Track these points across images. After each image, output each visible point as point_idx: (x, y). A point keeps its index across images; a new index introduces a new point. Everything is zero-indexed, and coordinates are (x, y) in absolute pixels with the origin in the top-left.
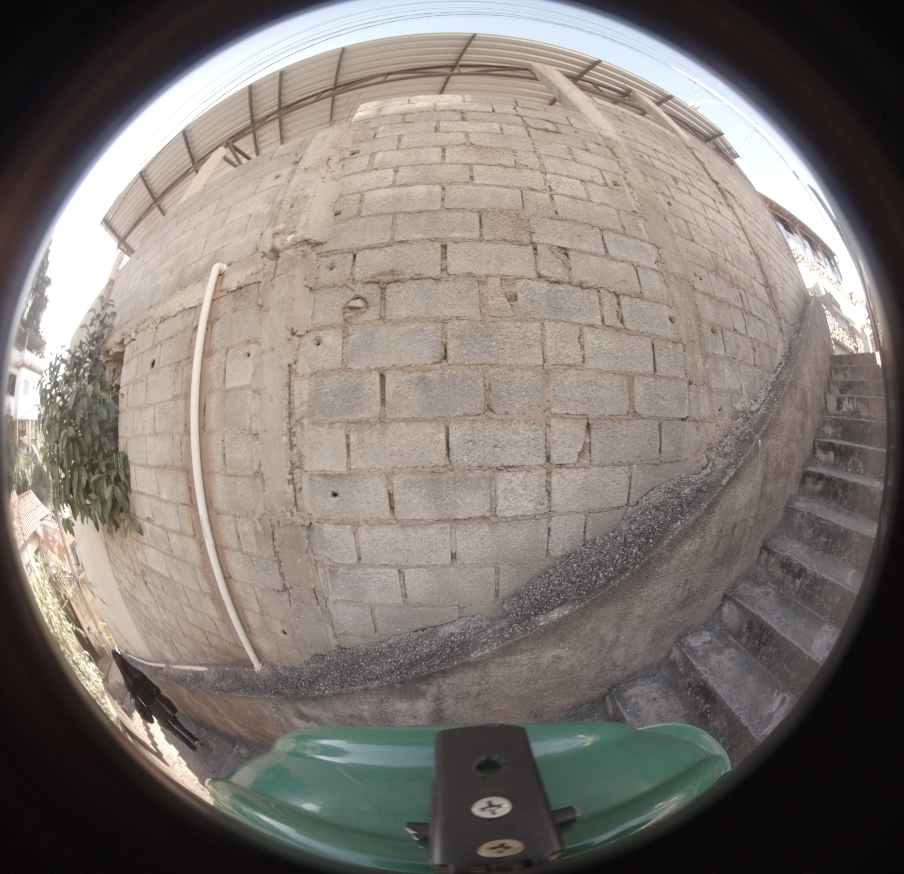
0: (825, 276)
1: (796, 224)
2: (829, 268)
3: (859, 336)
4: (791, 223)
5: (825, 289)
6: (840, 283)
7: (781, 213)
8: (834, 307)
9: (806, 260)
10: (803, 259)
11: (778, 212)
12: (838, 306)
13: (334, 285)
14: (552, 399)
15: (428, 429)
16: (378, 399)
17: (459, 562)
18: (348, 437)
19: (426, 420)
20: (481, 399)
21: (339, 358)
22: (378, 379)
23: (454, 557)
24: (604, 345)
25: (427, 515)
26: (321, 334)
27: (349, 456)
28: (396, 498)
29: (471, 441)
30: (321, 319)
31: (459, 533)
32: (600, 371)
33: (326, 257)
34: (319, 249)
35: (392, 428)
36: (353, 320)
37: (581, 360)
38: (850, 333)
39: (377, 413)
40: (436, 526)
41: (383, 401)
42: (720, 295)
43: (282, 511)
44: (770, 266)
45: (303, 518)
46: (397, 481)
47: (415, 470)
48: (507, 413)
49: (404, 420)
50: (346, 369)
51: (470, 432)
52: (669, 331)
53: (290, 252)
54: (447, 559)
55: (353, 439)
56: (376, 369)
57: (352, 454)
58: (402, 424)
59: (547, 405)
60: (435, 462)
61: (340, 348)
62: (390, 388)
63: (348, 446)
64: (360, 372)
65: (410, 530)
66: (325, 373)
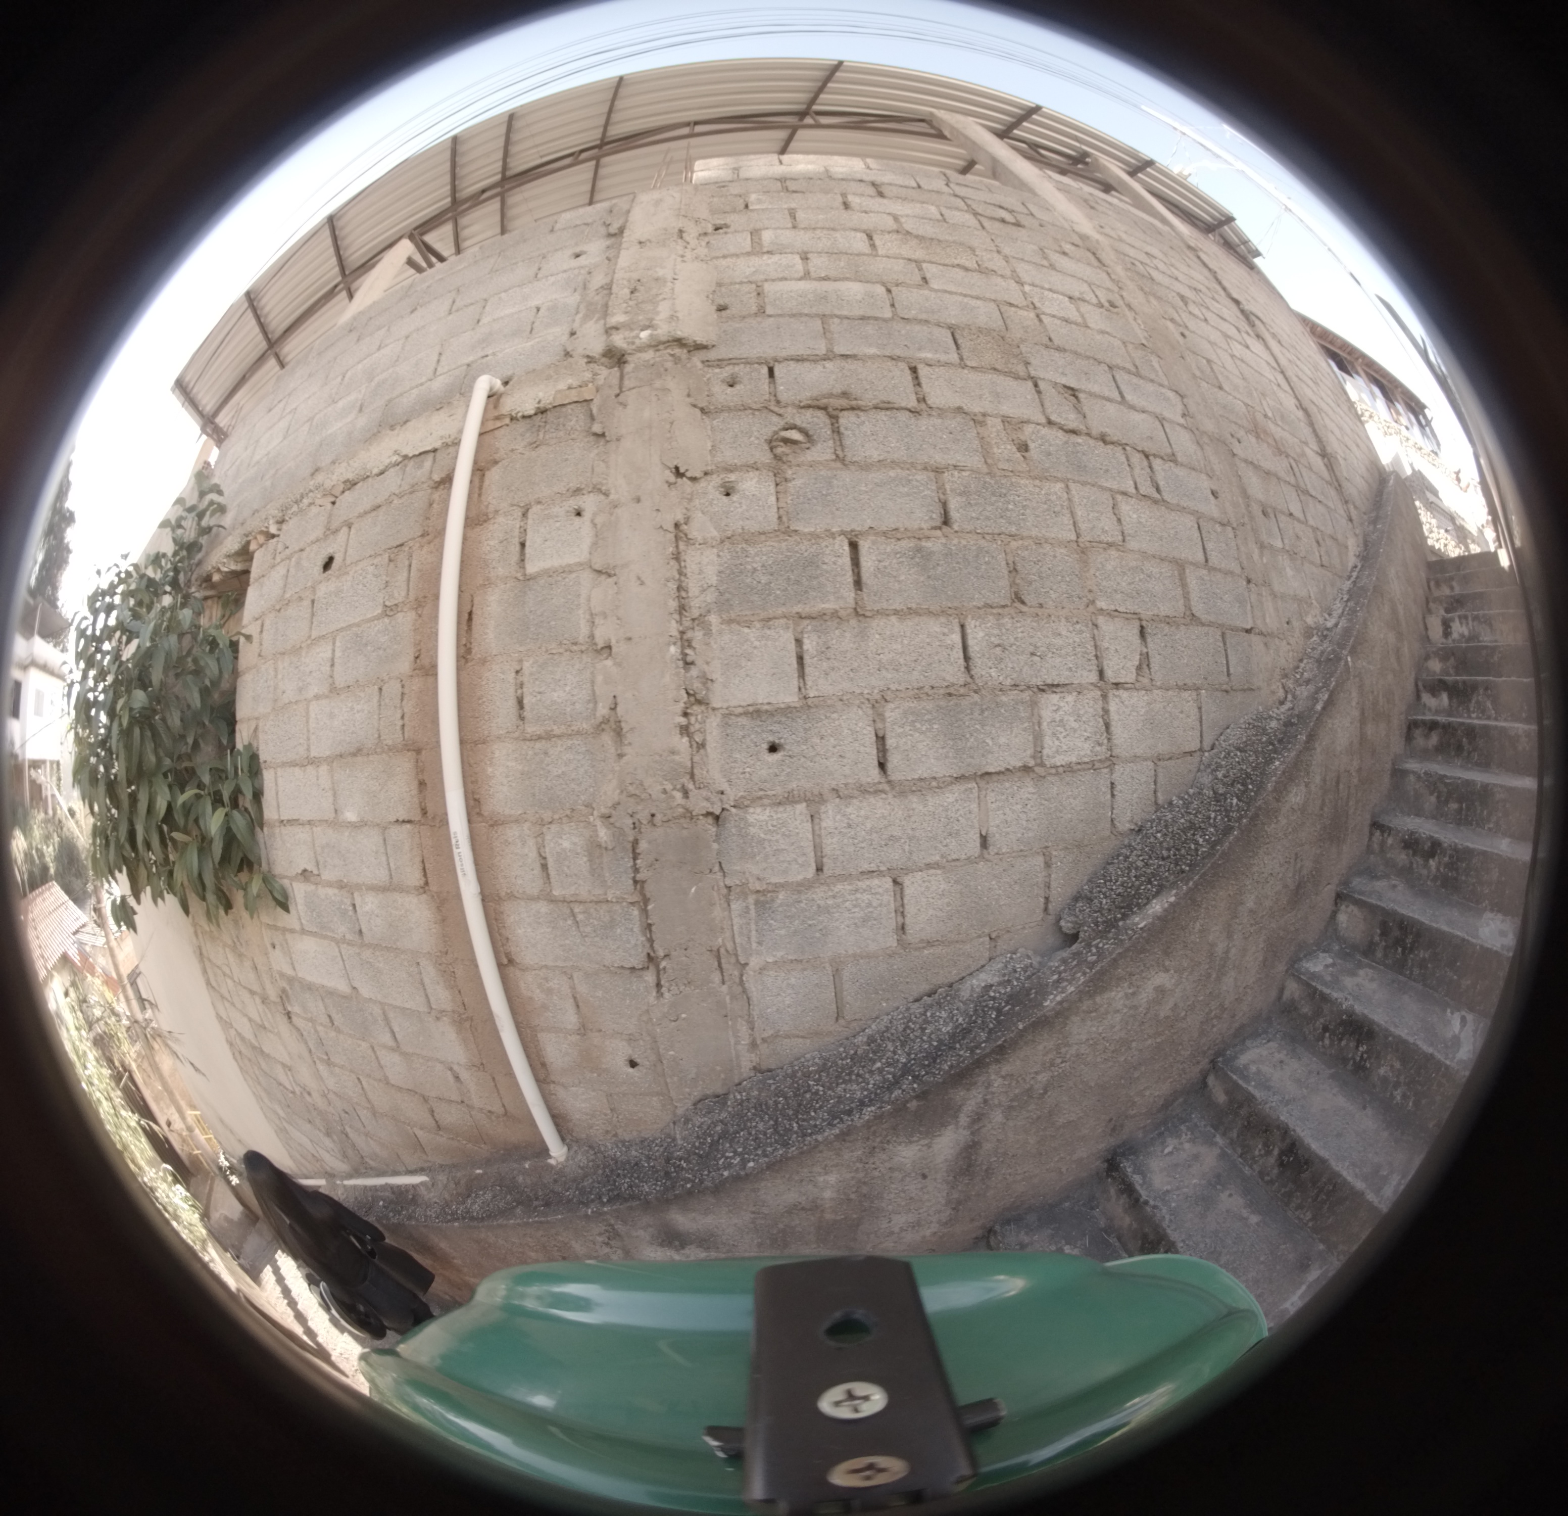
0: (1411, 443)
1: (1357, 359)
2: (1416, 429)
3: (1473, 541)
4: (1348, 357)
5: (1411, 465)
6: (1436, 454)
7: (1331, 343)
8: (1429, 495)
9: (1376, 418)
10: (1371, 417)
11: (1325, 340)
12: (1435, 493)
13: (745, 408)
14: (1095, 588)
15: (935, 626)
16: (849, 578)
17: (992, 850)
18: (799, 642)
19: (930, 613)
20: (1004, 583)
21: (773, 515)
22: (847, 548)
23: (984, 841)
24: (1143, 520)
25: (942, 770)
26: (732, 477)
27: (802, 674)
28: (890, 742)
29: (999, 645)
30: (728, 455)
31: (991, 797)
32: (1144, 555)
33: (719, 366)
34: (703, 355)
35: (877, 624)
36: (790, 458)
37: (1120, 538)
38: (1458, 537)
39: (851, 602)
40: (956, 788)
41: (858, 583)
42: (1266, 465)
43: (665, 792)
44: (1325, 426)
45: (707, 799)
46: (891, 713)
47: (919, 694)
48: (1041, 606)
49: (896, 612)
50: (789, 532)
51: (996, 632)
52: (1211, 508)
53: (649, 355)
54: (974, 847)
55: (809, 645)
56: (843, 533)
57: (808, 670)
58: (894, 619)
59: (1090, 597)
60: (950, 679)
61: (773, 499)
62: (867, 563)
63: (800, 659)
64: (814, 536)
65: (914, 798)
66: (749, 538)
